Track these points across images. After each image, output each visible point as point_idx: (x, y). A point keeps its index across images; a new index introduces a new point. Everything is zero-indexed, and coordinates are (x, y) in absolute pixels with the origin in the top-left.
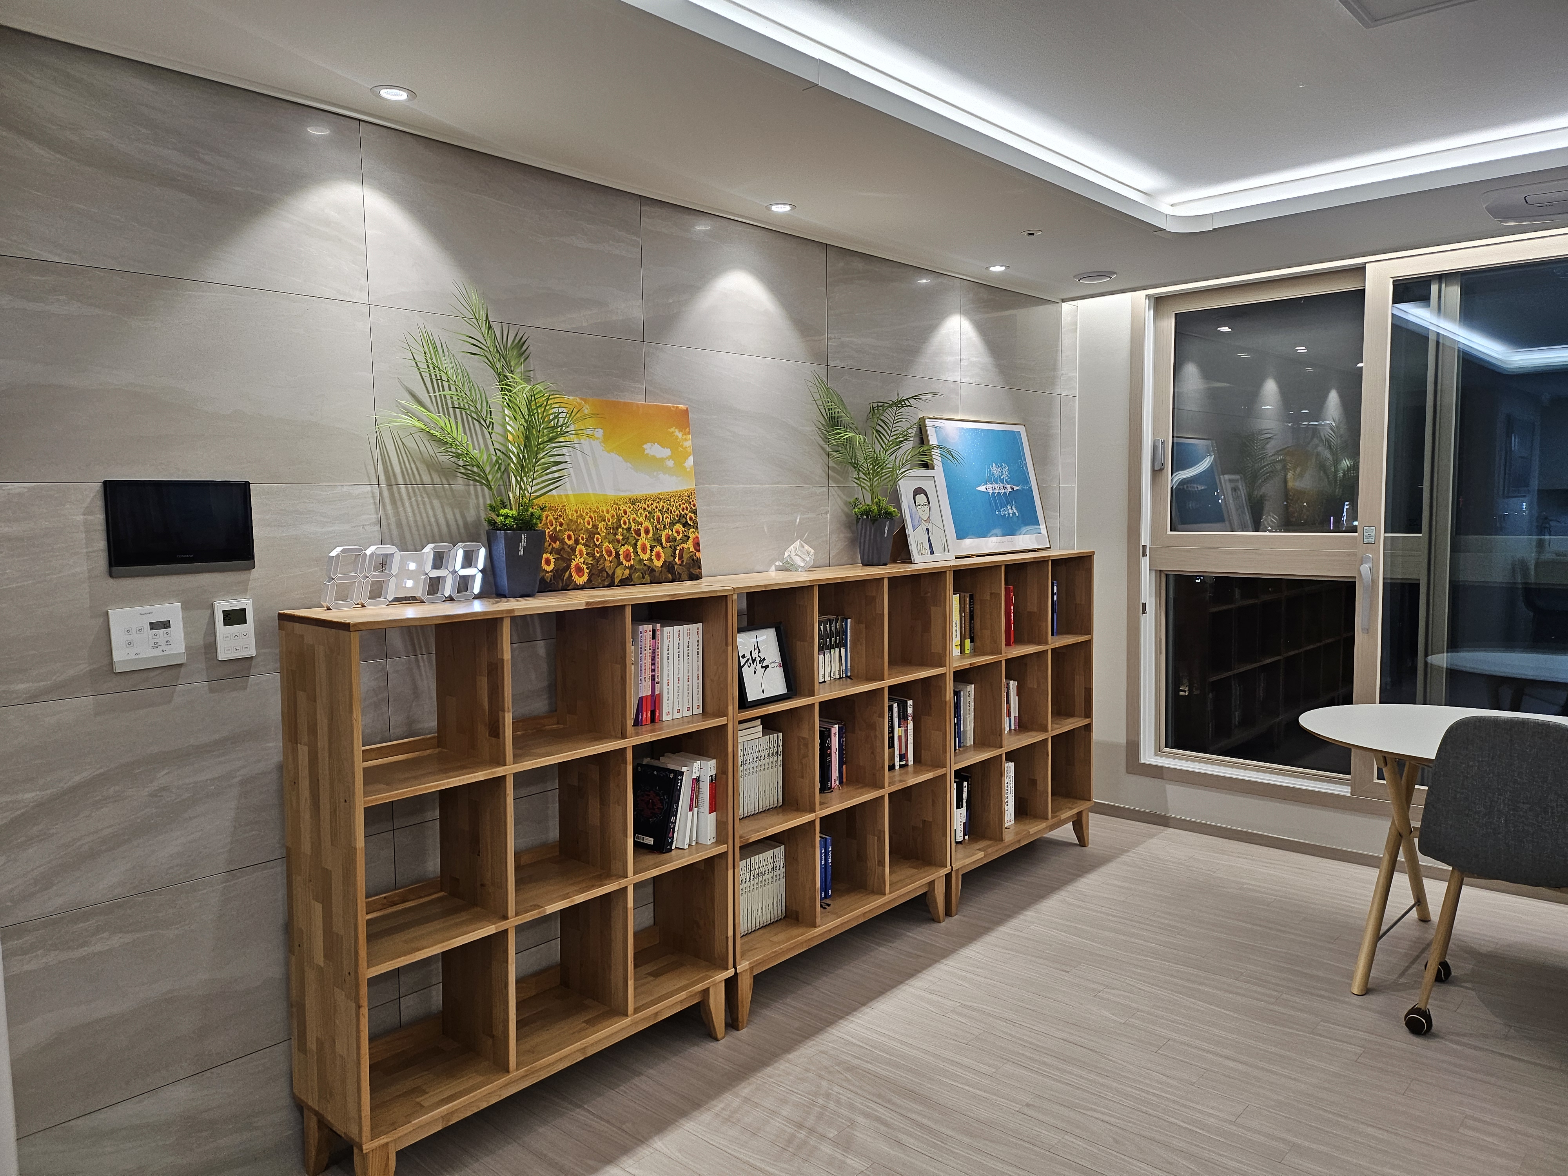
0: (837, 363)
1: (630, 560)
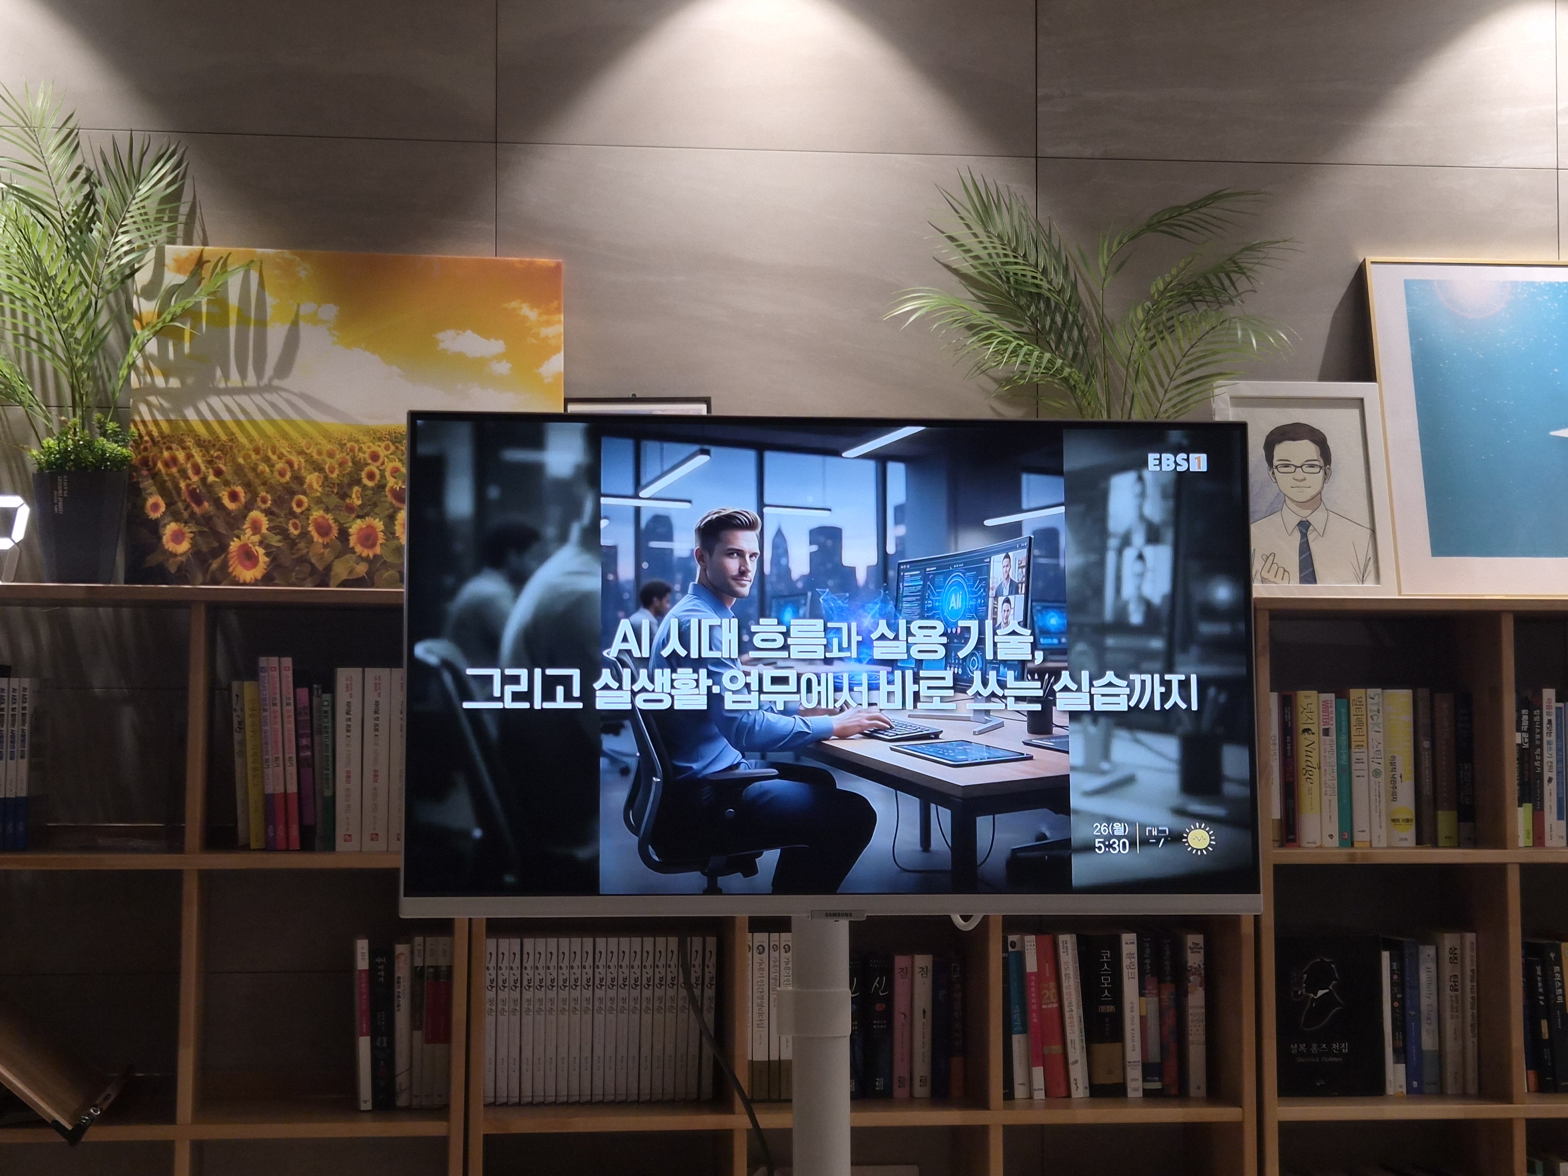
1: (373, 545)
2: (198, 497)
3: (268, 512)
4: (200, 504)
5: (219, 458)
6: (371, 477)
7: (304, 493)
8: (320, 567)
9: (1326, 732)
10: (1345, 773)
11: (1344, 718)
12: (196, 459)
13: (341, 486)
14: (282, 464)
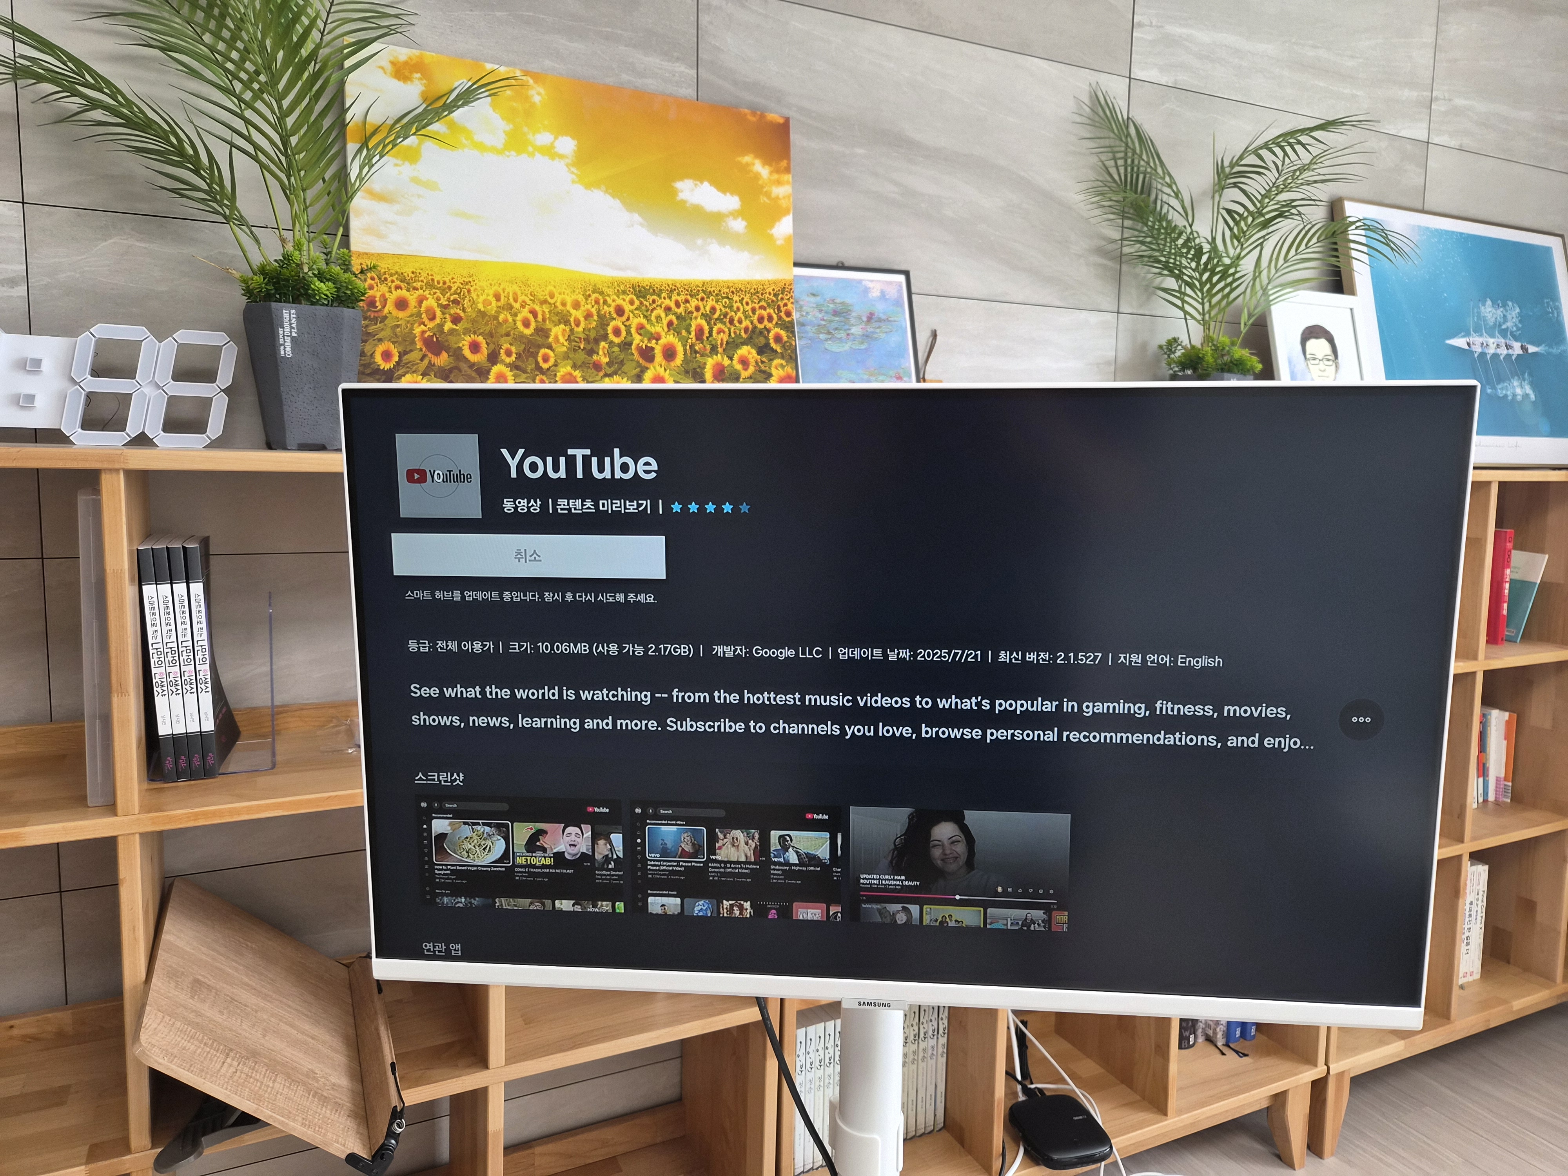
0: (1152, 75)
2: (435, 345)
4: (437, 354)
5: (456, 302)
6: (617, 332)
7: (550, 347)
12: (431, 302)
13: (587, 340)
14: (525, 313)
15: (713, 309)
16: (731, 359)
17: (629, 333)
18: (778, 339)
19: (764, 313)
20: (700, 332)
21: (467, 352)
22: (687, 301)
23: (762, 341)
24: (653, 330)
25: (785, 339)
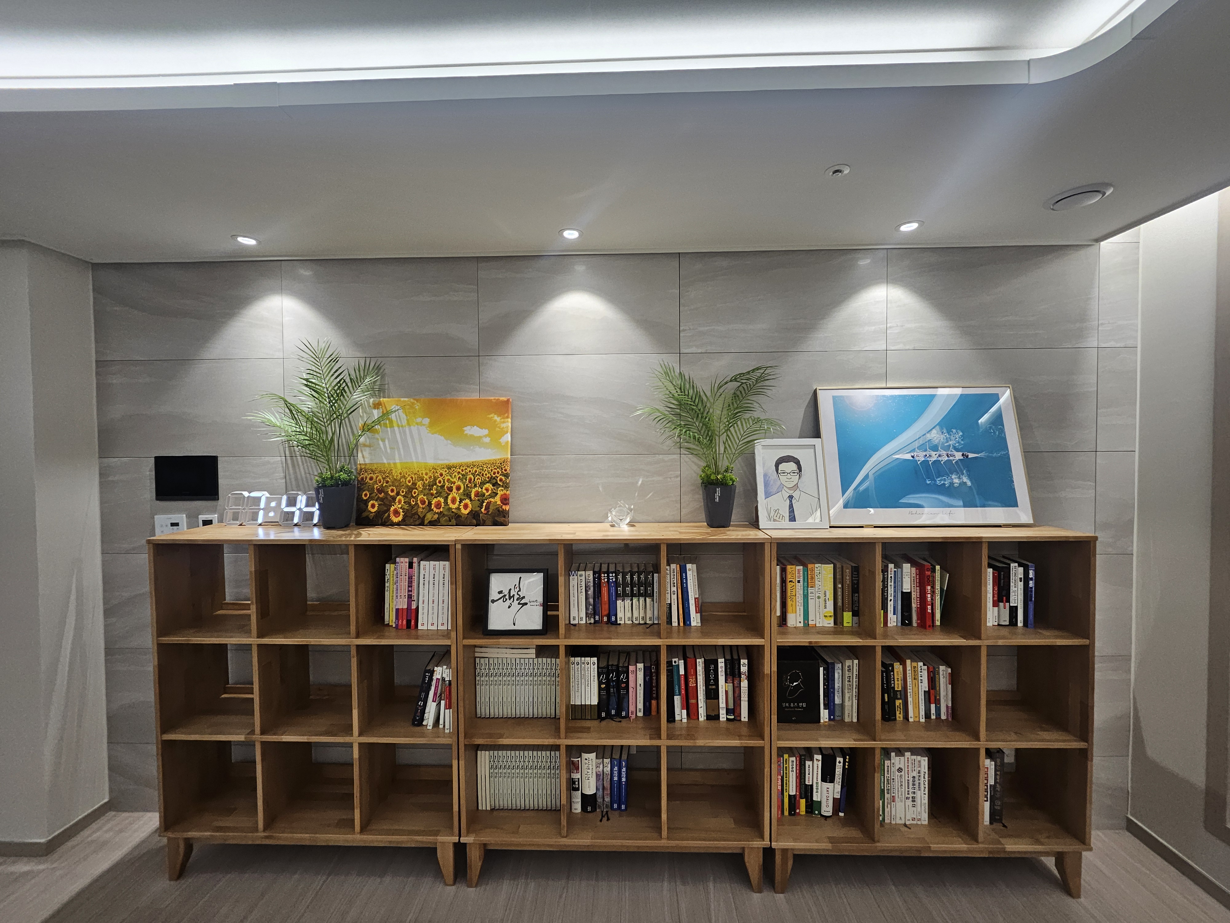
1: (440, 508)
2: (380, 491)
3: (404, 496)
4: (381, 494)
5: (387, 476)
6: (440, 482)
7: (417, 489)
8: (422, 516)
9: (799, 582)
10: (806, 597)
11: (806, 575)
12: (380, 477)
13: (429, 486)
14: (409, 478)
15: (476, 471)
16: (482, 489)
17: (444, 482)
18: (501, 480)
19: (496, 471)
20: (470, 479)
21: (390, 492)
22: (466, 469)
23: (495, 481)
24: (453, 480)
25: (504, 480)
